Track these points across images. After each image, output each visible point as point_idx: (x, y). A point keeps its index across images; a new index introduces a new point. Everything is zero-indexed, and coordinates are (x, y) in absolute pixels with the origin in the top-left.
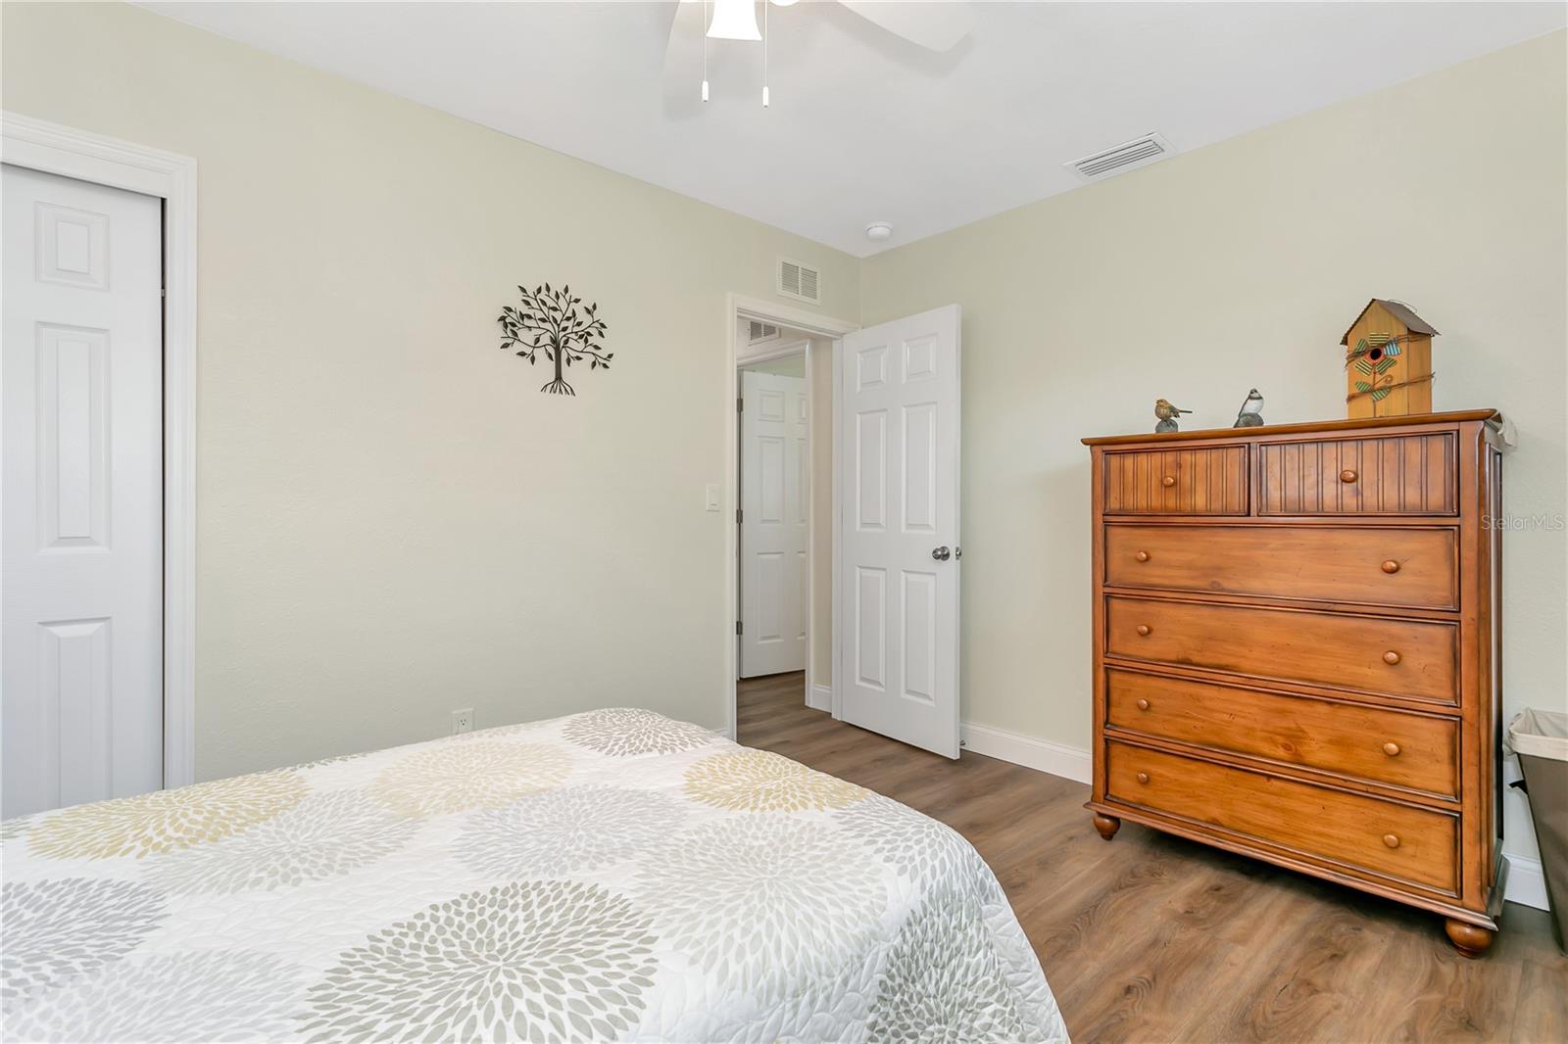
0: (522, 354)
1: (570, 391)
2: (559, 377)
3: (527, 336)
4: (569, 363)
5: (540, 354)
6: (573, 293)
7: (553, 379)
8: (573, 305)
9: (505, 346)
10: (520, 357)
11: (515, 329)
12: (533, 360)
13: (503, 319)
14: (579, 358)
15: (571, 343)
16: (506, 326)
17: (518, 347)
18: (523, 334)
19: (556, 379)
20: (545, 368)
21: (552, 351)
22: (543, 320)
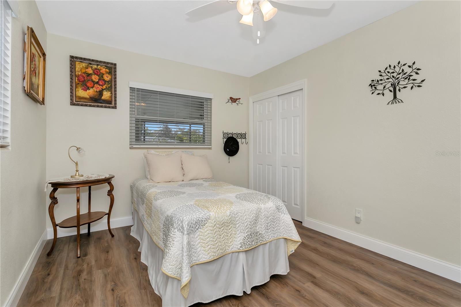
0: (379, 94)
1: (401, 102)
2: (395, 97)
3: (380, 87)
4: (399, 90)
5: (387, 92)
6: (402, 63)
7: (393, 98)
8: (403, 67)
9: (373, 93)
10: (378, 95)
11: (375, 86)
12: (383, 95)
13: (370, 85)
14: (405, 87)
15: (401, 83)
16: (372, 87)
17: (377, 92)
18: (378, 87)
19: (394, 98)
20: (389, 96)
21: (392, 89)
22: (388, 79)
